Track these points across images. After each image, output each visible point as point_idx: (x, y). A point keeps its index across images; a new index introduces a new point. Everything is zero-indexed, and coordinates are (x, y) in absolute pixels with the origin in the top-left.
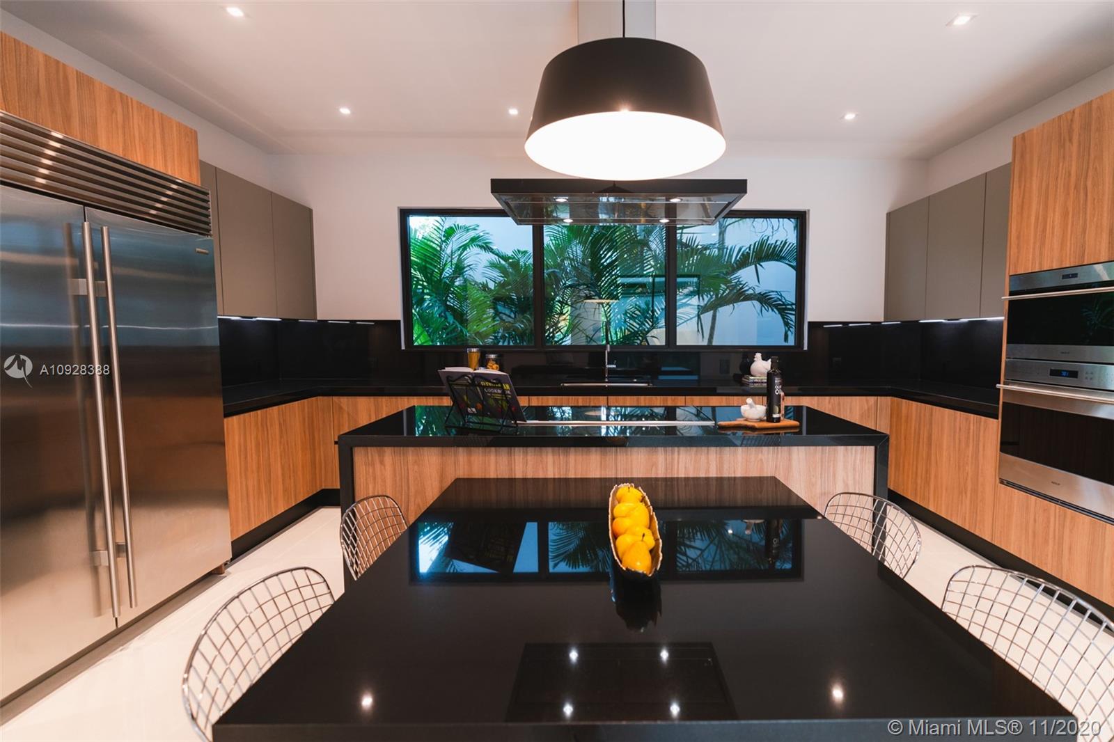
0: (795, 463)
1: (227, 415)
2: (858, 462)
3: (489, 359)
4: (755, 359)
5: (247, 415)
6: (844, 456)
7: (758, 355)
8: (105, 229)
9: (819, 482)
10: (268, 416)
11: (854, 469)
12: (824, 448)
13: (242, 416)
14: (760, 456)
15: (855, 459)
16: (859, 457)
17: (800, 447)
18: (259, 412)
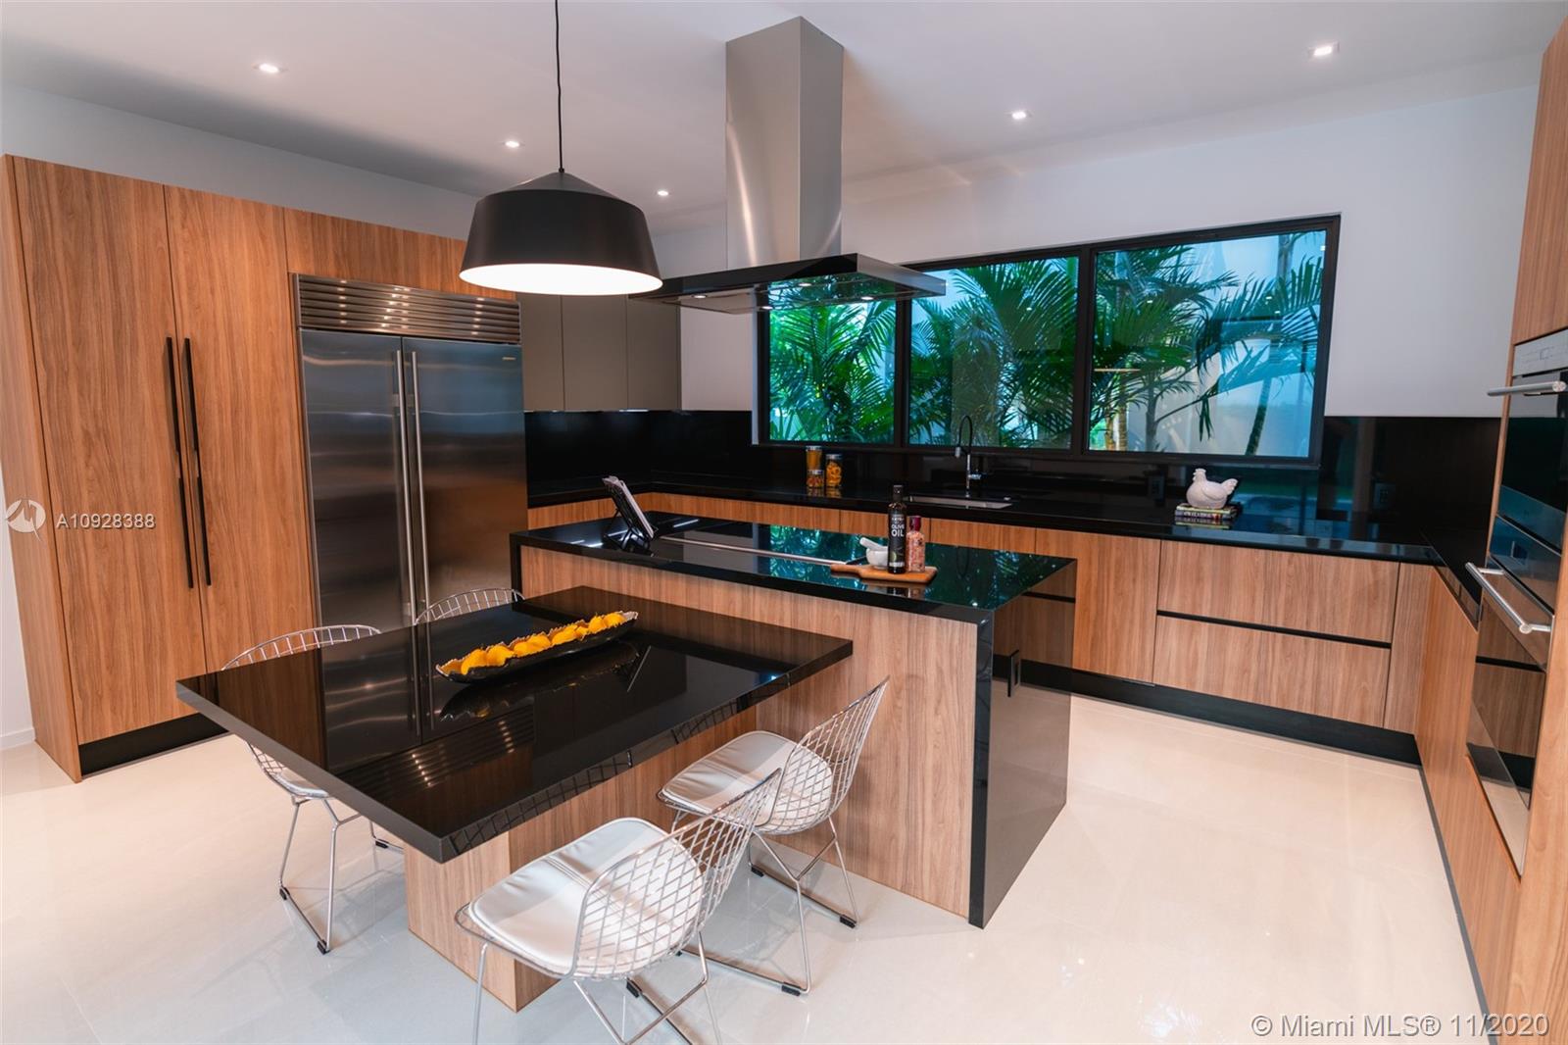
0: (875, 629)
1: (531, 506)
2: (956, 642)
3: (829, 460)
4: (1194, 479)
5: (559, 507)
6: (938, 630)
7: (1200, 473)
8: (414, 354)
9: (905, 660)
10: (585, 509)
11: (951, 651)
12: (912, 614)
13: (554, 507)
14: (836, 611)
15: (952, 639)
16: (957, 636)
17: (883, 609)
18: (574, 504)
